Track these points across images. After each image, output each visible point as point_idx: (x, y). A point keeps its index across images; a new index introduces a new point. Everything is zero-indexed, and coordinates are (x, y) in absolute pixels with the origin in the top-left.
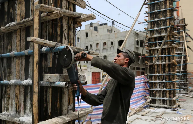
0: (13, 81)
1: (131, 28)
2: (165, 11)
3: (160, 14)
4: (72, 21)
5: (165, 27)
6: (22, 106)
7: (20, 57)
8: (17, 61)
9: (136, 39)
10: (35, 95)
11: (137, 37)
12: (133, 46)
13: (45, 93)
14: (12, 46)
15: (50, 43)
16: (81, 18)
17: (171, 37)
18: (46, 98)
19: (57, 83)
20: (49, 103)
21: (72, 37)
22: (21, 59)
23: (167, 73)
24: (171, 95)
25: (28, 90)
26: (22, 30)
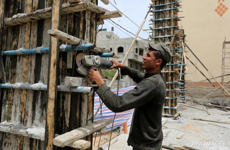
0: (18, 85)
1: (136, 36)
2: (169, 20)
3: (164, 23)
4: (95, 17)
5: (169, 36)
6: (29, 114)
7: (29, 55)
8: (25, 60)
9: (135, 46)
10: (51, 102)
11: (137, 45)
12: (133, 53)
13: (61, 100)
14: (19, 42)
15: (74, 39)
16: (105, 14)
17: (175, 46)
18: (63, 106)
19: (79, 88)
20: (67, 112)
21: (94, 35)
22: (30, 58)
23: (169, 81)
24: (173, 104)
25: (38, 95)
26: (32, 24)
